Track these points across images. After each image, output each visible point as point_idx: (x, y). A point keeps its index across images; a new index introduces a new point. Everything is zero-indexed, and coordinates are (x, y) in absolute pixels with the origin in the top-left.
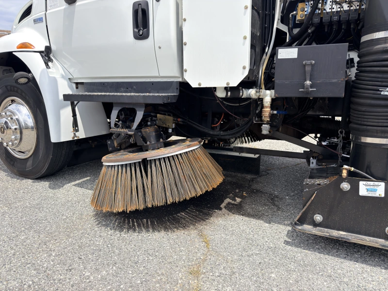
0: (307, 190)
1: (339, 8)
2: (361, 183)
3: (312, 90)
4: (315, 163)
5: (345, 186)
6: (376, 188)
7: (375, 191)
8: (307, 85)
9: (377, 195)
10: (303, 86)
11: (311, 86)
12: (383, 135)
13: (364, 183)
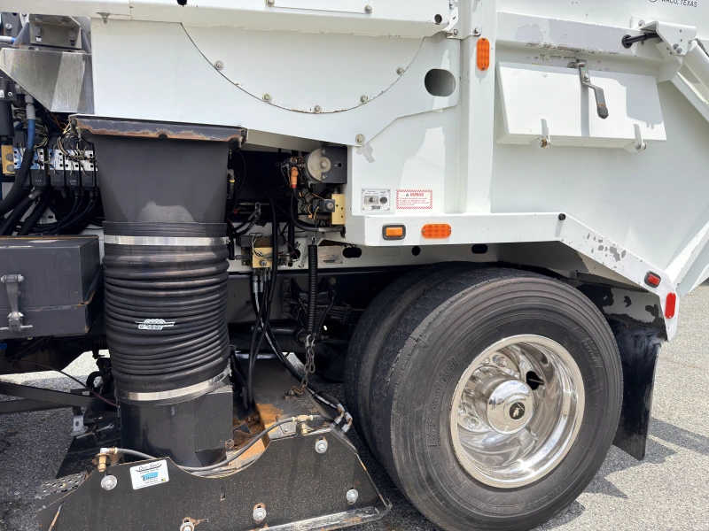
0: (44, 507)
1: (77, 166)
2: (133, 470)
3: (25, 329)
4: (81, 424)
5: (109, 482)
6: (155, 471)
7: (156, 475)
8: (13, 320)
9: (158, 481)
10: (6, 322)
11: (24, 321)
12: (153, 388)
13: (137, 468)
